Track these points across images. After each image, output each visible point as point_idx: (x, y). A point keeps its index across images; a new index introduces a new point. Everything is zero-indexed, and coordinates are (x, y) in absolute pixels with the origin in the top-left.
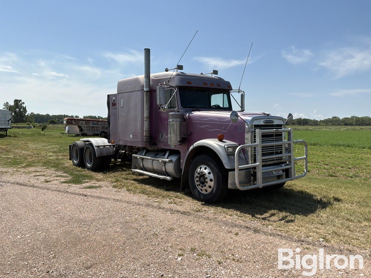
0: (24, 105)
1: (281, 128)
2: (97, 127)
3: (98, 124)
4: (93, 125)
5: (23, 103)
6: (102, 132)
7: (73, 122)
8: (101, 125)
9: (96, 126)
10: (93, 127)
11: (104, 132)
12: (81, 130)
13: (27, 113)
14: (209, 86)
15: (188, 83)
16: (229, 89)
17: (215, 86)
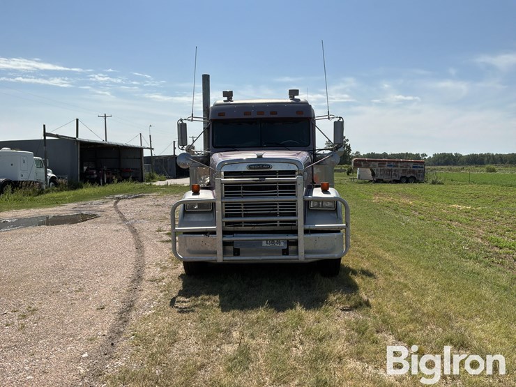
0: (348, 143)
1: (294, 177)
2: (395, 170)
3: (397, 166)
4: (390, 168)
5: (347, 140)
6: (402, 177)
7: (362, 163)
8: (401, 167)
9: (394, 168)
10: (390, 170)
11: (405, 177)
12: (373, 174)
13: (352, 152)
14: (254, 116)
15: (220, 115)
16: (299, 116)
17: (267, 115)
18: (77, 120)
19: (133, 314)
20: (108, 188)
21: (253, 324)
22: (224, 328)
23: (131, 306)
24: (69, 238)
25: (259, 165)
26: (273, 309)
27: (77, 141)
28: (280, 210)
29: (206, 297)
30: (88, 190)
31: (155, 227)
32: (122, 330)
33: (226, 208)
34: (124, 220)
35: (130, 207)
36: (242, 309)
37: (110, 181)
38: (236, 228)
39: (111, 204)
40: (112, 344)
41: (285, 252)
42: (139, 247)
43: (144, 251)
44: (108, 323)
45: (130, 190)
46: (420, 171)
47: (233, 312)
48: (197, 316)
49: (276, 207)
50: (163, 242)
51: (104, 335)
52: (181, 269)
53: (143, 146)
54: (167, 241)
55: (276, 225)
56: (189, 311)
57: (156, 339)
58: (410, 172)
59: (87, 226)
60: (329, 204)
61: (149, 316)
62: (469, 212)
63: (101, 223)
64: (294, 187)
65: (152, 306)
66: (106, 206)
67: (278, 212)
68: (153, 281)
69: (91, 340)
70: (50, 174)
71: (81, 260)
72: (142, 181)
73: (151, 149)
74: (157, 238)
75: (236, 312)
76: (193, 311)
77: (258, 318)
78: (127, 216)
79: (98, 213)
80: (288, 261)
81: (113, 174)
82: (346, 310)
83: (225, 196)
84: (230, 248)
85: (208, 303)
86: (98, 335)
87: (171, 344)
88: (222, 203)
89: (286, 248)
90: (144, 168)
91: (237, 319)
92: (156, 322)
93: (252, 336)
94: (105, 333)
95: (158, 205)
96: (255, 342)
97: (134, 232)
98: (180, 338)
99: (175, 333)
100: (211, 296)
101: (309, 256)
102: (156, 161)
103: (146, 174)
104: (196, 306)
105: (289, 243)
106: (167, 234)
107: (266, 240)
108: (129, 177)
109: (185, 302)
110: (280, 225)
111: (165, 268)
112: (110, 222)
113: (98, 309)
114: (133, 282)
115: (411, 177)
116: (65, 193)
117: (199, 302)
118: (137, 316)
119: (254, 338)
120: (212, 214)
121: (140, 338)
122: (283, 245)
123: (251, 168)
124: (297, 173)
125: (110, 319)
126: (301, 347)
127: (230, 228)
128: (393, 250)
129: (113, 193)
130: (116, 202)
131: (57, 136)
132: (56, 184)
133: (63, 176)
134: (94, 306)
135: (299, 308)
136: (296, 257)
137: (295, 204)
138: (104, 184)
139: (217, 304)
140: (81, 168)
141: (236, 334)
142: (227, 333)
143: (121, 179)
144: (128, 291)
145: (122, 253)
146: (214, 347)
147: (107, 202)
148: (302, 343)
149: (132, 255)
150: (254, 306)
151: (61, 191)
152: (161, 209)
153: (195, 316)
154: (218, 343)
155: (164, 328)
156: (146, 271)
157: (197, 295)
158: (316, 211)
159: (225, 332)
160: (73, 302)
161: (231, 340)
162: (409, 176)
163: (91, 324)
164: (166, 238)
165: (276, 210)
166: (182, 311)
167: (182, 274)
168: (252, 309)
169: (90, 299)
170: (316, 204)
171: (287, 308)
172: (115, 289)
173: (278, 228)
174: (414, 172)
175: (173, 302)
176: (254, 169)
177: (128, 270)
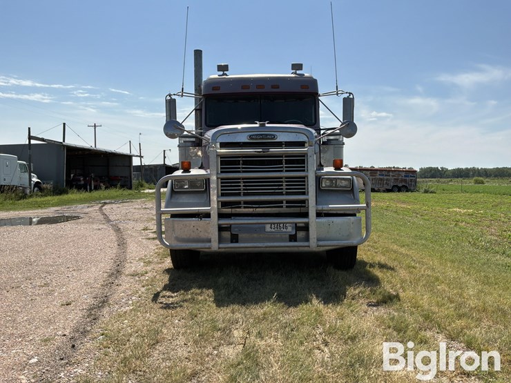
1: (304, 148)
2: (387, 180)
3: (389, 176)
4: (381, 177)
6: (394, 186)
8: (393, 176)
9: (385, 178)
10: (381, 179)
11: (397, 186)
14: (253, 89)
15: (214, 89)
16: (303, 90)
17: (268, 89)
18: (64, 124)
19: (106, 310)
20: (95, 194)
21: (259, 320)
22: (221, 326)
23: (104, 302)
24: (45, 236)
25: (261, 135)
26: (283, 303)
27: (64, 146)
28: (287, 189)
29: (198, 291)
30: (74, 195)
31: (141, 226)
32: (89, 328)
33: (222, 186)
34: (109, 221)
35: (116, 210)
36: (244, 304)
37: (97, 188)
38: (233, 210)
39: (97, 208)
40: (73, 346)
41: (293, 238)
42: (122, 244)
43: (127, 248)
44: (72, 321)
45: (117, 196)
46: (411, 180)
47: (232, 307)
48: (187, 312)
49: (282, 185)
50: (149, 239)
51: (65, 335)
52: (168, 263)
53: (132, 153)
54: (154, 239)
55: (282, 207)
56: (176, 307)
57: (132, 339)
58: (402, 181)
59: (68, 226)
60: (344, 183)
61: (126, 312)
62: (472, 215)
63: (83, 223)
64: (303, 162)
65: (131, 302)
66: (90, 209)
67: (284, 191)
68: (134, 275)
69: (46, 341)
70: (35, 179)
71: (54, 256)
72: (130, 188)
73: (141, 157)
74: (143, 236)
75: (236, 307)
76: (181, 306)
77: (264, 314)
78: (111, 218)
79: (82, 216)
80: (296, 249)
81: (101, 182)
82: (374, 306)
83: (221, 172)
84: (227, 235)
85: (200, 298)
86: (56, 334)
87: (152, 346)
88: (218, 178)
89: (294, 233)
90: (133, 176)
91: (238, 315)
92: (134, 320)
93: (260, 335)
94: (66, 333)
95: (145, 208)
96: (263, 342)
97: (118, 230)
98: (164, 338)
99: (157, 332)
100: (204, 290)
101: (321, 243)
102: (146, 170)
103: (134, 182)
104: (186, 301)
105: (298, 228)
106: (154, 232)
107: (269, 225)
108: (116, 185)
109: (172, 297)
110: (287, 207)
111: (150, 262)
112: (93, 223)
113: (62, 305)
114: (110, 276)
115: (403, 186)
116: (49, 198)
117: (190, 296)
118: (110, 313)
119: (262, 338)
120: (205, 195)
121: (111, 338)
122: (290, 230)
123: (252, 139)
124: (306, 145)
125: (75, 316)
126: (326, 349)
127: (227, 210)
128: (408, 245)
129: (100, 199)
130: (102, 206)
131: (42, 140)
132: (41, 189)
133: (48, 182)
134: (58, 303)
135: (315, 302)
136: (306, 244)
137: (304, 181)
138: (91, 190)
139: (212, 299)
140: (68, 175)
141: (237, 334)
142: (226, 331)
143: (109, 186)
144: (102, 285)
145: (101, 250)
146: (209, 349)
147: (92, 206)
148: (326, 344)
149: (112, 251)
150: (258, 300)
151: (46, 196)
152: (148, 211)
153: (184, 312)
154: (215, 344)
155: (143, 326)
156: (127, 265)
157: (187, 289)
158: (328, 191)
159: (224, 330)
160: (34, 297)
161: (231, 341)
162: (400, 185)
163: (50, 322)
164: (152, 235)
165: (282, 189)
166: (167, 307)
167: (169, 269)
168: (256, 303)
169: (56, 294)
170: (328, 183)
171: (301, 303)
172: (87, 284)
173: (284, 210)
174: (405, 181)
175: (156, 297)
176: (256, 139)
177: (106, 265)
